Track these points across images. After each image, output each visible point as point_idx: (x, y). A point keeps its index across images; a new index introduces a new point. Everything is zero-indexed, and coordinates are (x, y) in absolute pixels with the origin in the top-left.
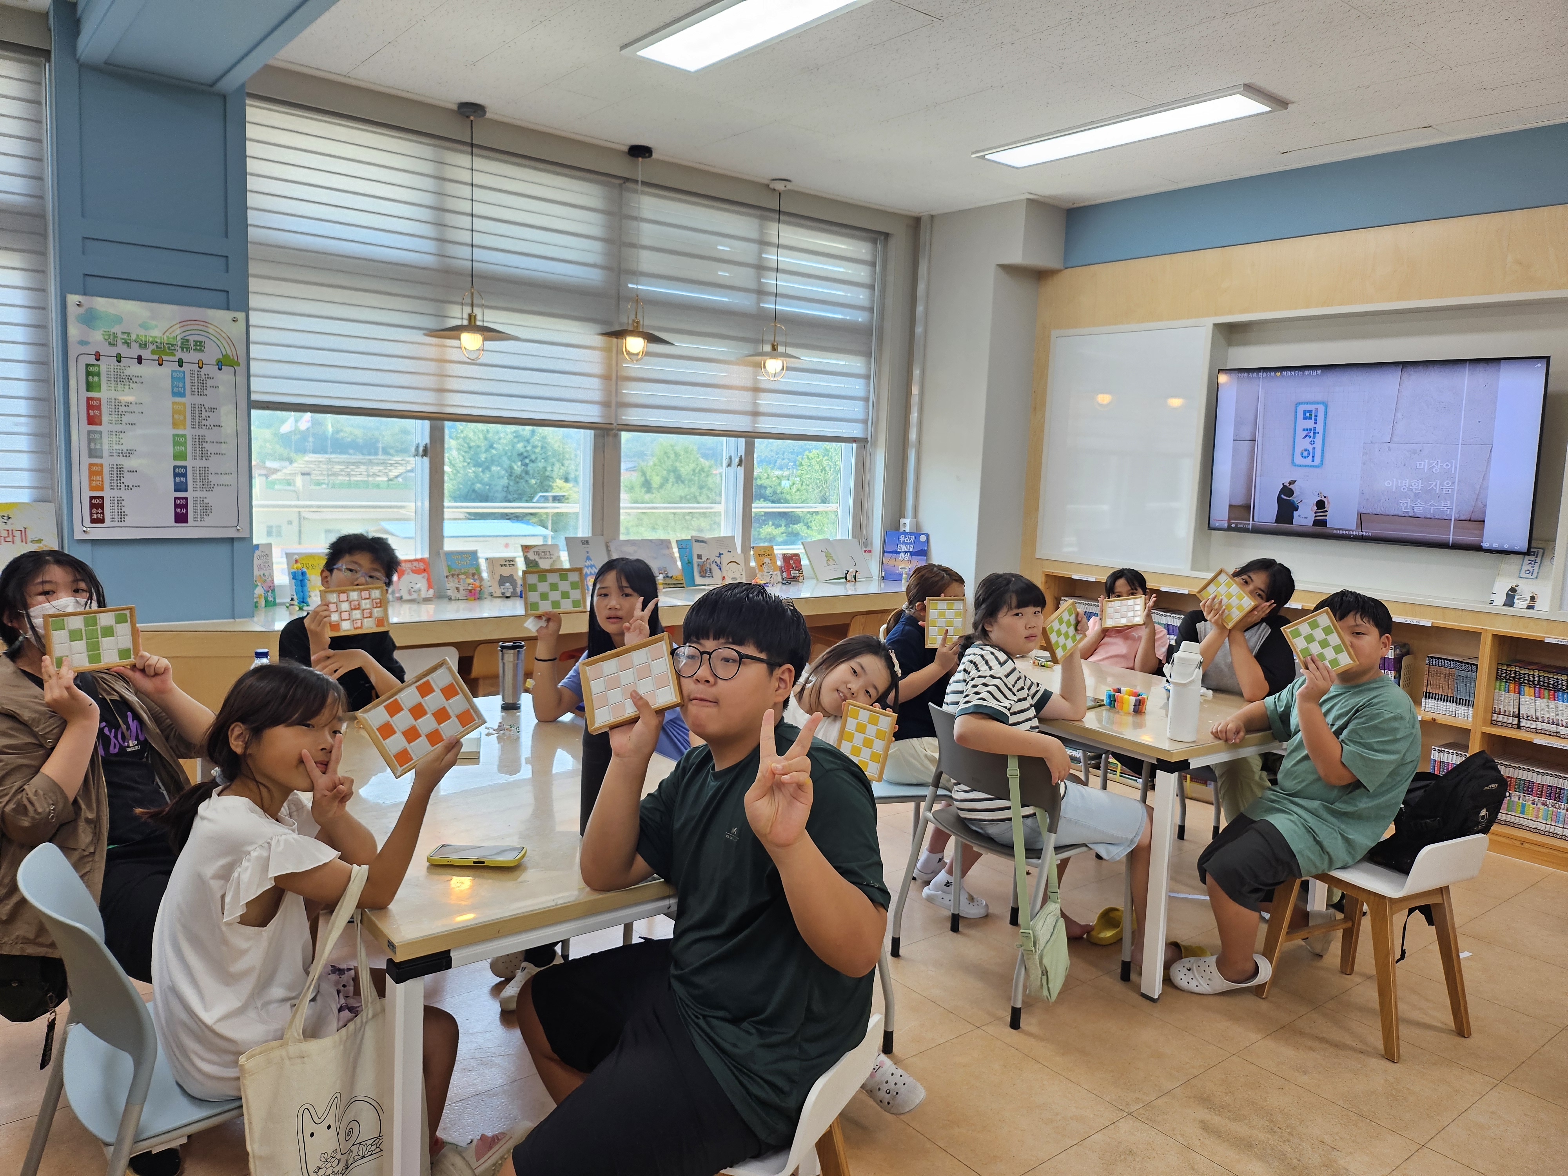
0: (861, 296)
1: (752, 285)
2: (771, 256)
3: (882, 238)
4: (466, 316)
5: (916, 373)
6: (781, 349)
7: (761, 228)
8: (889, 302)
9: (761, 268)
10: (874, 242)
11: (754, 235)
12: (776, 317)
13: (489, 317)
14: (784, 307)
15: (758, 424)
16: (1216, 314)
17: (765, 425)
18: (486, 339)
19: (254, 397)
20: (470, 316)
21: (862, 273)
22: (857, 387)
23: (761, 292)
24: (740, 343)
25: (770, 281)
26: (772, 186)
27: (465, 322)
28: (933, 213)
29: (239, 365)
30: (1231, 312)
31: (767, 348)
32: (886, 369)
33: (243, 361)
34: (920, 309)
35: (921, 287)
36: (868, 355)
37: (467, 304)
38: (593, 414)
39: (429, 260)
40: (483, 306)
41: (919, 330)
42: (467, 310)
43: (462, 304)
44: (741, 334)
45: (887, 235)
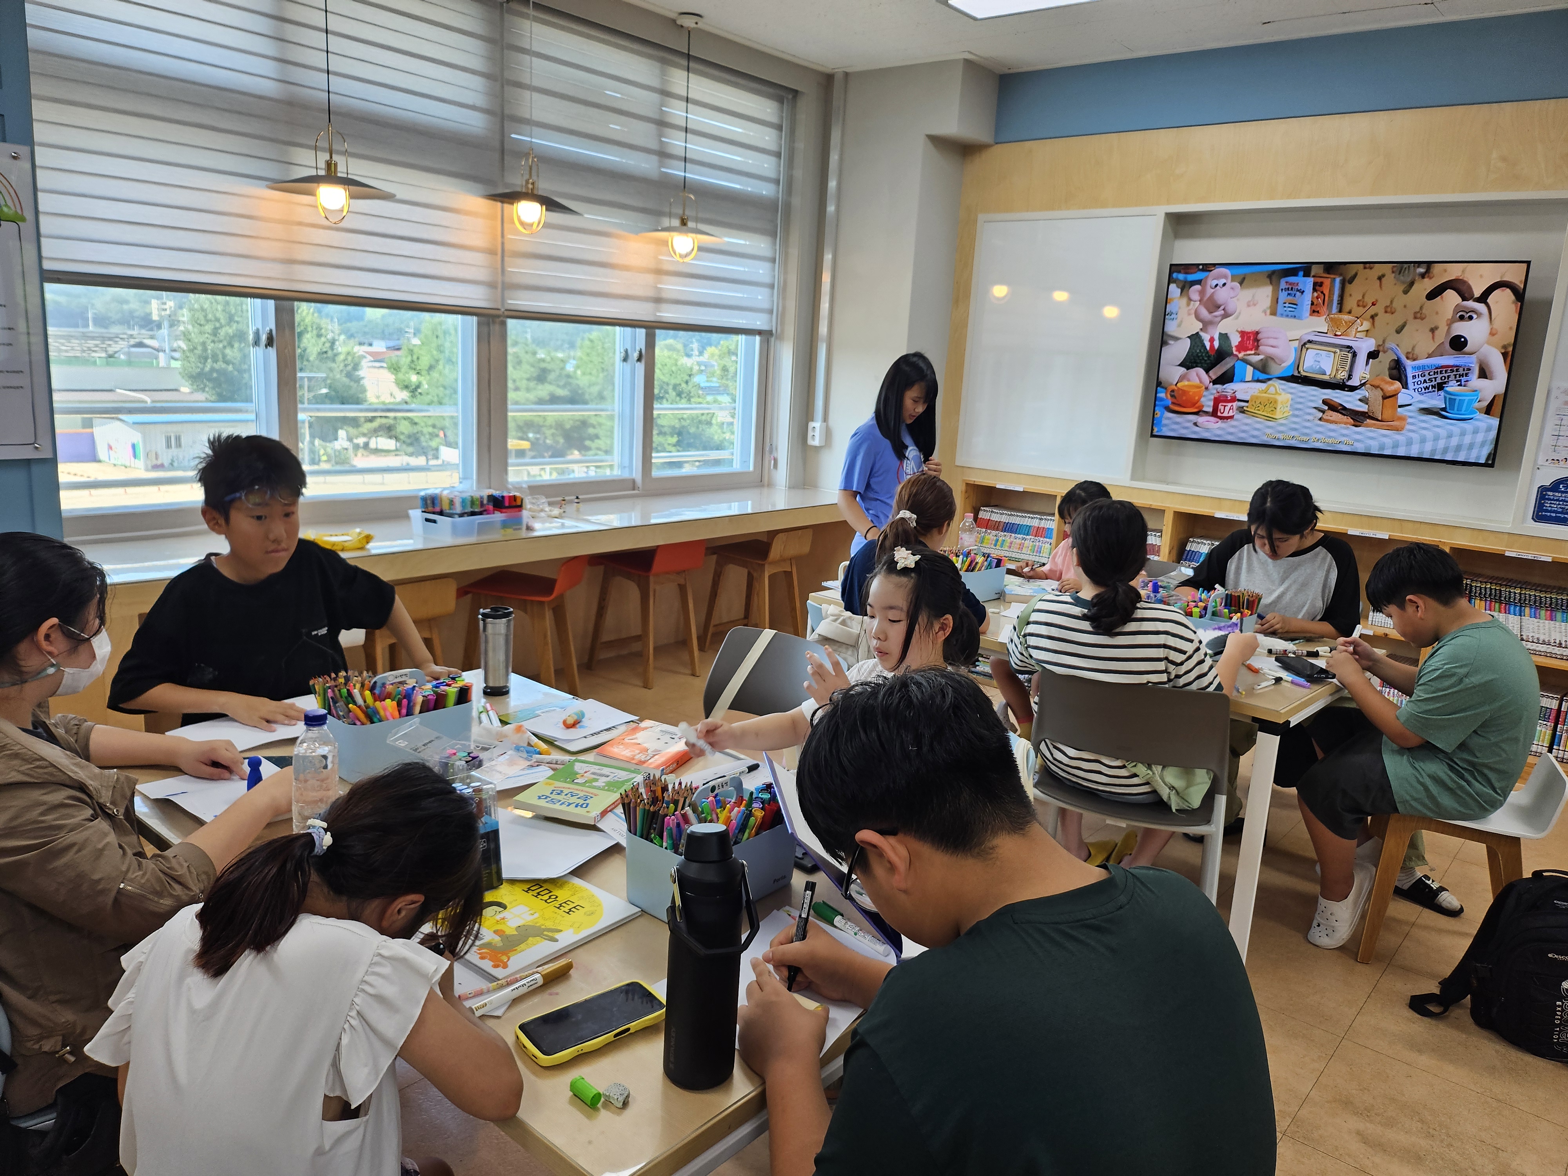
0: (767, 165)
1: (653, 145)
2: (676, 112)
3: (790, 97)
4: (322, 164)
5: (828, 257)
6: (691, 224)
7: (663, 74)
8: (798, 173)
9: (662, 124)
10: (780, 100)
11: (655, 83)
12: (685, 185)
13: (357, 169)
14: (695, 175)
15: (660, 312)
16: (1168, 202)
17: (669, 314)
18: (353, 196)
19: (47, 265)
20: (329, 164)
21: (767, 138)
22: (762, 271)
23: (663, 154)
24: (641, 215)
25: (676, 142)
26: (679, 22)
27: (322, 173)
28: (848, 70)
29: (23, 220)
30: (1186, 201)
31: (676, 223)
32: (794, 252)
33: (29, 215)
34: (832, 184)
35: (834, 157)
36: (773, 235)
37: (323, 150)
38: (476, 297)
39: (268, 88)
40: (345, 153)
41: (831, 208)
42: (324, 157)
43: (316, 148)
44: (640, 204)
45: (795, 93)
